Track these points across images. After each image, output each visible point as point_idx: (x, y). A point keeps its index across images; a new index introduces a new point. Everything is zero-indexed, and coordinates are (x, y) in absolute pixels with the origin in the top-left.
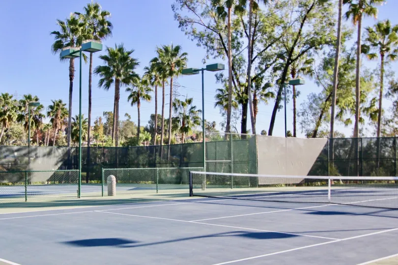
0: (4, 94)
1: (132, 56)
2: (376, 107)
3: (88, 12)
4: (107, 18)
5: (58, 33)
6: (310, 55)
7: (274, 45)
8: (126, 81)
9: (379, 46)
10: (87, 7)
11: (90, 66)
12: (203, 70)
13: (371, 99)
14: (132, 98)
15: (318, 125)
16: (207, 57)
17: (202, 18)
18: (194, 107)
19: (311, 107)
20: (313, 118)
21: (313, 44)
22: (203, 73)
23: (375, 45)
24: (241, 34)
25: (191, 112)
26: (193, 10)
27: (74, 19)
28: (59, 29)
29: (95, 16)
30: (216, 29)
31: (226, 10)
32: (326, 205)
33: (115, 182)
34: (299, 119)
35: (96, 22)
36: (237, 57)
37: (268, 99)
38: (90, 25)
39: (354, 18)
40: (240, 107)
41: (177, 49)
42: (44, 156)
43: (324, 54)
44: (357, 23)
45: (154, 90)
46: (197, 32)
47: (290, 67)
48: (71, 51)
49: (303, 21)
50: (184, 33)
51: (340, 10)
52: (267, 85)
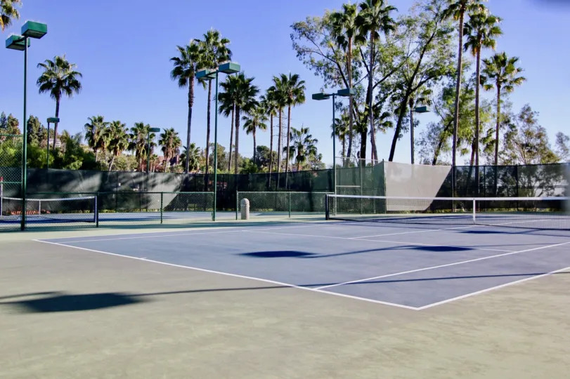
0: (116, 121)
1: (253, 84)
2: (494, 136)
3: (208, 39)
4: (227, 45)
5: (178, 59)
6: (429, 86)
7: (392, 76)
8: (246, 109)
9: (496, 77)
10: (206, 34)
11: (209, 93)
12: (333, 95)
13: (487, 130)
14: (248, 127)
15: (437, 154)
16: (326, 86)
17: (321, 48)
18: (310, 136)
19: (429, 136)
20: (431, 147)
21: (433, 75)
22: (333, 98)
23: (492, 76)
24: (360, 63)
25: (306, 140)
26: (312, 39)
27: (194, 45)
28: (179, 55)
29: (215, 44)
30: (335, 59)
31: (347, 39)
32: (471, 226)
33: (248, 206)
34: (418, 148)
35: (215, 49)
36: (356, 86)
37: (385, 128)
38: (210, 52)
39: (473, 51)
40: (359, 136)
41: (295, 78)
42: (162, 182)
43: (443, 84)
44: (476, 55)
45: (270, 119)
46: (316, 62)
47: (409, 98)
48: (207, 73)
49: (423, 52)
50: (302, 62)
51: (461, 41)
52: (386, 115)
